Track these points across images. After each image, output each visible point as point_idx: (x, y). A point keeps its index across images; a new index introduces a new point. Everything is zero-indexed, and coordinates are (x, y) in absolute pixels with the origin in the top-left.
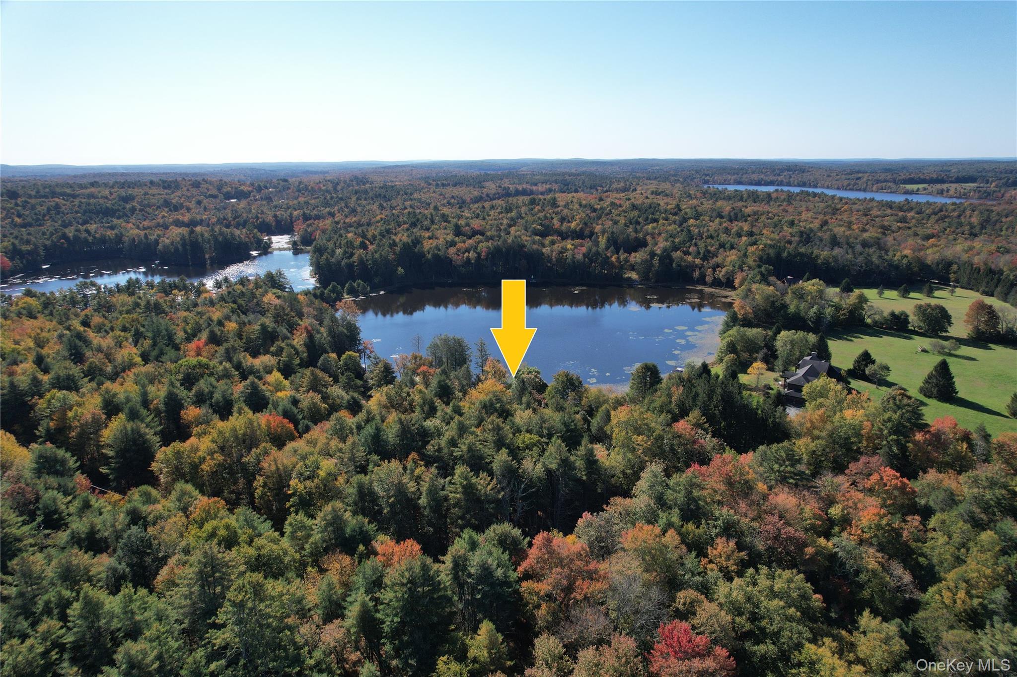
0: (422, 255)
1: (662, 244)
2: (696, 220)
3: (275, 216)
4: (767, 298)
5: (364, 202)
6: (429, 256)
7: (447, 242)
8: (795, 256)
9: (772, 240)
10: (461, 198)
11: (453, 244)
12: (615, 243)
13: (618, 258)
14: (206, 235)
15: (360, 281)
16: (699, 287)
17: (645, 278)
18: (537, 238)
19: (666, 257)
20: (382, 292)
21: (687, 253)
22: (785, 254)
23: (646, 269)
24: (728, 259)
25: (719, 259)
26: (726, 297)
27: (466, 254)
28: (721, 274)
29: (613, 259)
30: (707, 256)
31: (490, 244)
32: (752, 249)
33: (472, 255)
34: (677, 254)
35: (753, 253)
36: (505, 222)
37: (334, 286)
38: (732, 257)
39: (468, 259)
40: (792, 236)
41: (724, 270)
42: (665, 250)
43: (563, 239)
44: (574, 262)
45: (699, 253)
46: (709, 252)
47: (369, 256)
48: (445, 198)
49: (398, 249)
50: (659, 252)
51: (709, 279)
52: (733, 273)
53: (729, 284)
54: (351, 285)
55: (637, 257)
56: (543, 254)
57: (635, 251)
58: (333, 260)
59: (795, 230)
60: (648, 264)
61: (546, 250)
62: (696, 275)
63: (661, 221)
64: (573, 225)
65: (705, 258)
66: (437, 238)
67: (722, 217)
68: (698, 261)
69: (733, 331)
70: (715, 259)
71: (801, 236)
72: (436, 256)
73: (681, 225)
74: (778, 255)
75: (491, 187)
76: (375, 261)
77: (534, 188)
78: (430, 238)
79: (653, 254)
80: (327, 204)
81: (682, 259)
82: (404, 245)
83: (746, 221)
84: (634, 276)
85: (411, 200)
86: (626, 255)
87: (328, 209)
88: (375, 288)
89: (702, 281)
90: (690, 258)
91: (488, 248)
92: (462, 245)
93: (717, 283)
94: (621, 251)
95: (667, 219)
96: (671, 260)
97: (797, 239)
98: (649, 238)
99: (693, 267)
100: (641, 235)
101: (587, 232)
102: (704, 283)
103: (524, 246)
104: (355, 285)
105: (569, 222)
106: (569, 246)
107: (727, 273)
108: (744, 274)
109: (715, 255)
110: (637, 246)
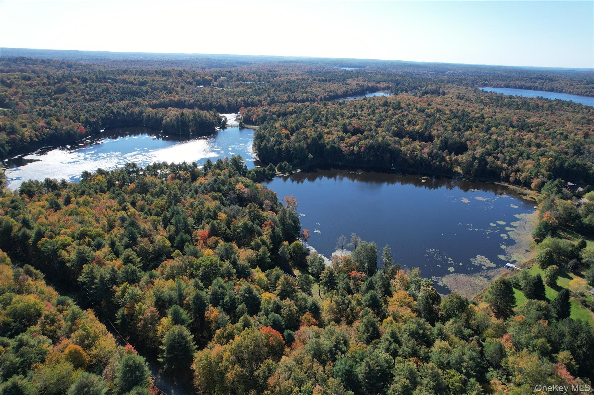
0: (324, 146)
1: (479, 151)
2: (497, 128)
3: (228, 101)
4: (565, 209)
5: (278, 94)
6: (328, 147)
7: (339, 137)
8: (573, 166)
9: (554, 151)
10: (336, 92)
11: (342, 139)
12: (446, 146)
13: (450, 158)
14: (191, 117)
15: (286, 162)
16: (505, 184)
17: (467, 173)
18: (397, 139)
19: (483, 161)
20: (299, 171)
21: (497, 159)
22: (566, 164)
23: (468, 167)
24: (527, 167)
25: (519, 165)
26: (525, 195)
27: (352, 147)
28: (522, 176)
29: (447, 158)
30: (512, 162)
31: (366, 141)
32: (543, 160)
33: (356, 148)
34: (490, 159)
35: (544, 163)
36: (374, 122)
37: (271, 166)
38: (530, 165)
39: (353, 150)
40: (568, 148)
41: (524, 175)
42: (482, 155)
43: (414, 140)
44: (421, 158)
45: (505, 160)
46: (512, 158)
47: (292, 146)
48: (326, 92)
49: (309, 141)
50: (477, 156)
51: (511, 179)
52: (531, 178)
53: (527, 184)
54: (281, 165)
55: (463, 158)
56: (401, 151)
57: (462, 154)
58: (269, 145)
59: (568, 142)
60: (471, 164)
61: (403, 149)
62: (503, 175)
63: (474, 128)
64: (417, 128)
65: (509, 164)
66: (332, 134)
67: (513, 127)
68: (504, 165)
69: (548, 240)
70: (517, 166)
71: (574, 149)
72: (333, 148)
73: (486, 132)
74: (562, 164)
75: (353, 84)
76: (295, 149)
77: (378, 85)
78: (328, 133)
79: (474, 158)
80: (257, 94)
81: (494, 162)
82: (313, 138)
83: (530, 131)
84: (459, 169)
85: (306, 93)
86: (456, 157)
87: (258, 98)
88: (295, 168)
89: (507, 179)
90: (499, 163)
91: (366, 144)
92: (348, 140)
93: (517, 182)
94: (453, 154)
95: (477, 127)
96: (487, 163)
97: (571, 151)
98: (468, 143)
99: (501, 169)
100: (463, 140)
101: (426, 134)
102: (508, 181)
103: (389, 145)
104: (283, 164)
105: (414, 125)
106: (418, 147)
107: (526, 177)
108: (539, 180)
109: (516, 162)
110: (461, 148)
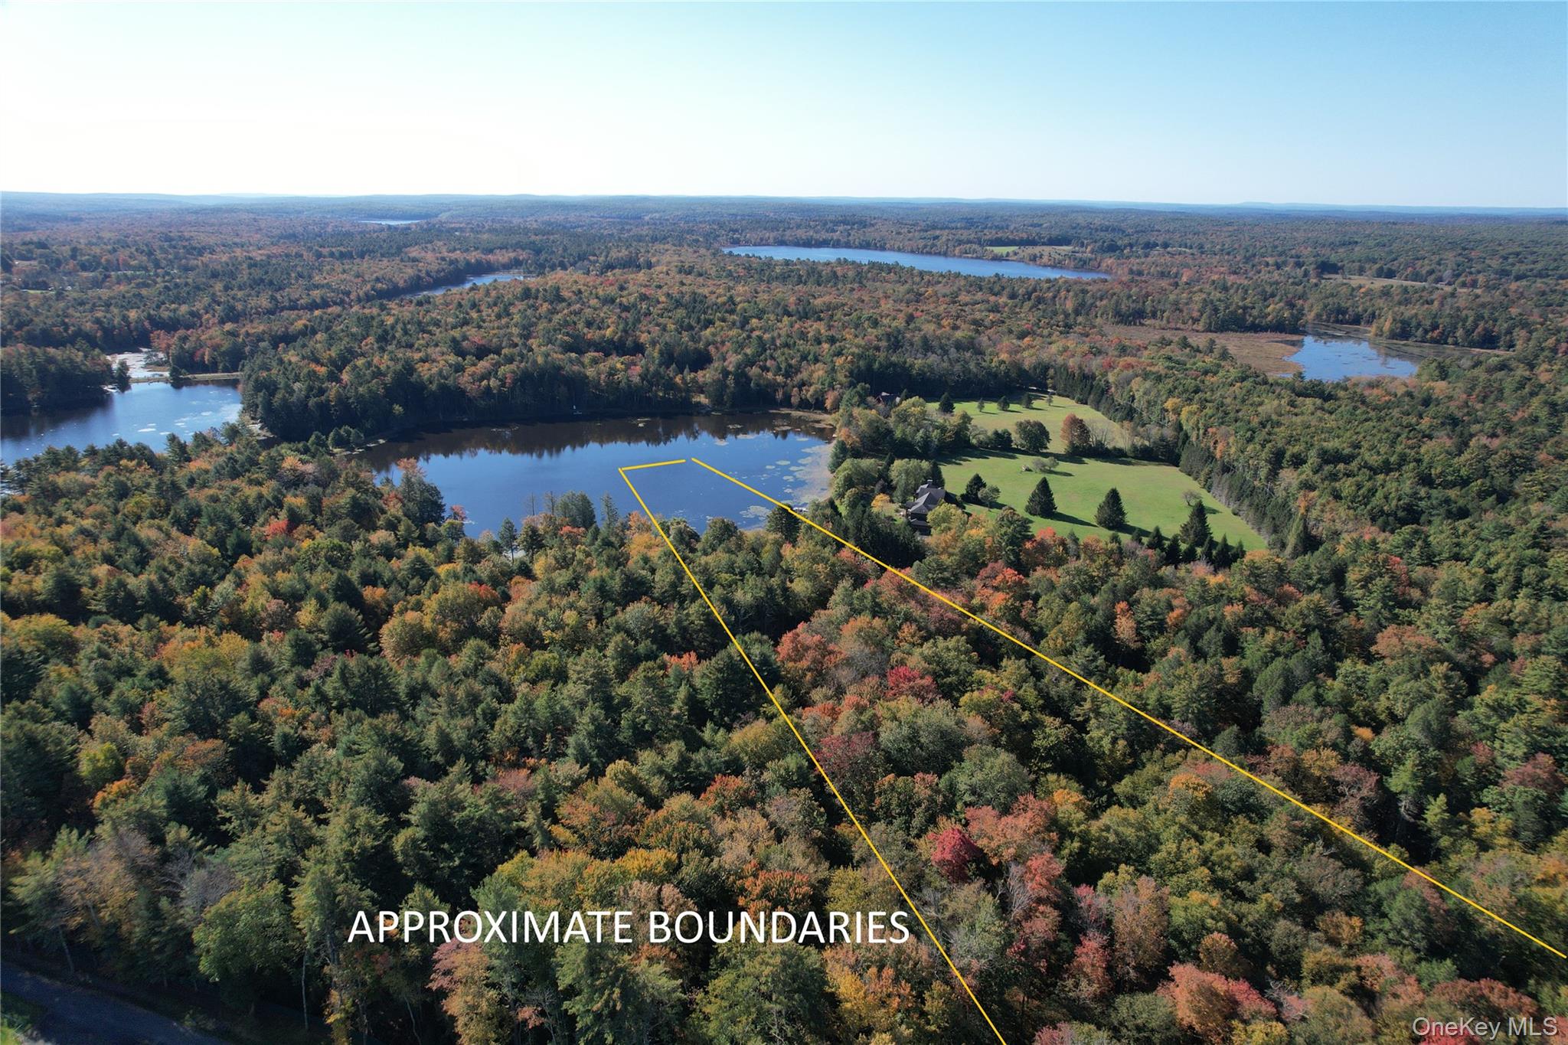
0: (421, 387)
1: (733, 360)
2: (760, 319)
3: (98, 321)
4: (870, 423)
5: (240, 294)
6: (434, 387)
7: (450, 366)
8: (887, 368)
9: (858, 346)
10: (390, 280)
11: (459, 369)
12: (669, 357)
13: (683, 379)
14: (26, 363)
15: (347, 427)
16: (785, 411)
17: (718, 401)
18: (573, 355)
19: (741, 377)
20: (382, 441)
21: (765, 369)
22: (876, 366)
23: (718, 393)
24: (815, 375)
25: (804, 375)
26: (818, 422)
27: (485, 382)
28: (809, 393)
29: (678, 380)
30: (790, 372)
31: (513, 366)
32: (839, 361)
33: (493, 383)
34: (754, 371)
35: (842, 367)
36: (515, 331)
37: (318, 437)
38: (819, 372)
39: (488, 388)
40: (880, 340)
41: (812, 389)
42: (738, 366)
43: (607, 355)
44: (629, 386)
45: (780, 369)
46: (790, 366)
47: (352, 393)
48: (364, 281)
49: (388, 379)
50: (731, 368)
51: (795, 400)
52: (823, 393)
53: (819, 405)
54: (337, 433)
55: (706, 376)
56: (587, 377)
57: (702, 369)
59: (879, 331)
60: (721, 385)
61: (590, 372)
62: (779, 395)
63: (718, 323)
64: (608, 332)
65: (787, 375)
66: (434, 361)
67: (790, 315)
68: (779, 379)
69: (848, 463)
70: (799, 376)
71: (889, 340)
72: (443, 388)
73: (742, 327)
74: (869, 366)
75: (430, 258)
76: (360, 398)
78: (424, 361)
79: (725, 373)
80: (179, 300)
81: (760, 376)
83: (820, 319)
84: (702, 399)
85: (317, 287)
86: (692, 375)
87: (184, 308)
88: (371, 435)
89: (787, 402)
90: (770, 375)
91: (513, 372)
92: (473, 369)
93: (804, 405)
94: (686, 371)
95: (724, 320)
96: (749, 380)
97: (883, 344)
98: (711, 348)
99: (774, 386)
100: (701, 345)
101: (629, 342)
102: (790, 406)
103: (560, 368)
104: (342, 432)
105: (600, 328)
106: (619, 366)
107: (816, 392)
108: (836, 393)
109: (798, 371)
110: (701, 360)
